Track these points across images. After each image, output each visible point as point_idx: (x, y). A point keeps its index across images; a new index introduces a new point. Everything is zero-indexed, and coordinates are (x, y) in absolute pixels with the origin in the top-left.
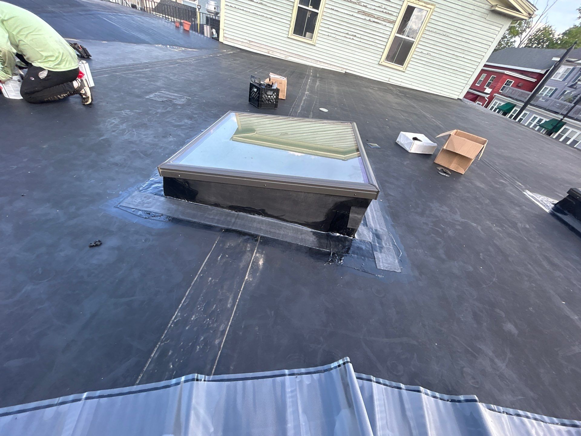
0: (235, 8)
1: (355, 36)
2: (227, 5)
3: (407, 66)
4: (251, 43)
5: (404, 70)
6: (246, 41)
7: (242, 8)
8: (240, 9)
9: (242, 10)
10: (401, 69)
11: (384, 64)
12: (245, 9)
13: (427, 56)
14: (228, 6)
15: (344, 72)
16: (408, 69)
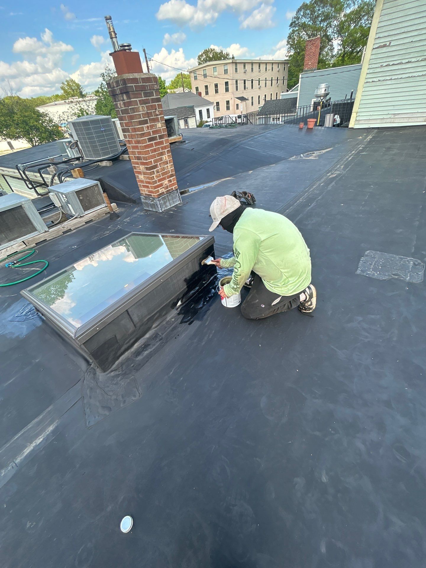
0: (379, 81)
2: (367, 82)
4: (396, 117)
6: (388, 116)
7: (388, 78)
8: (387, 80)
9: (389, 80)
12: (393, 77)
14: (369, 82)
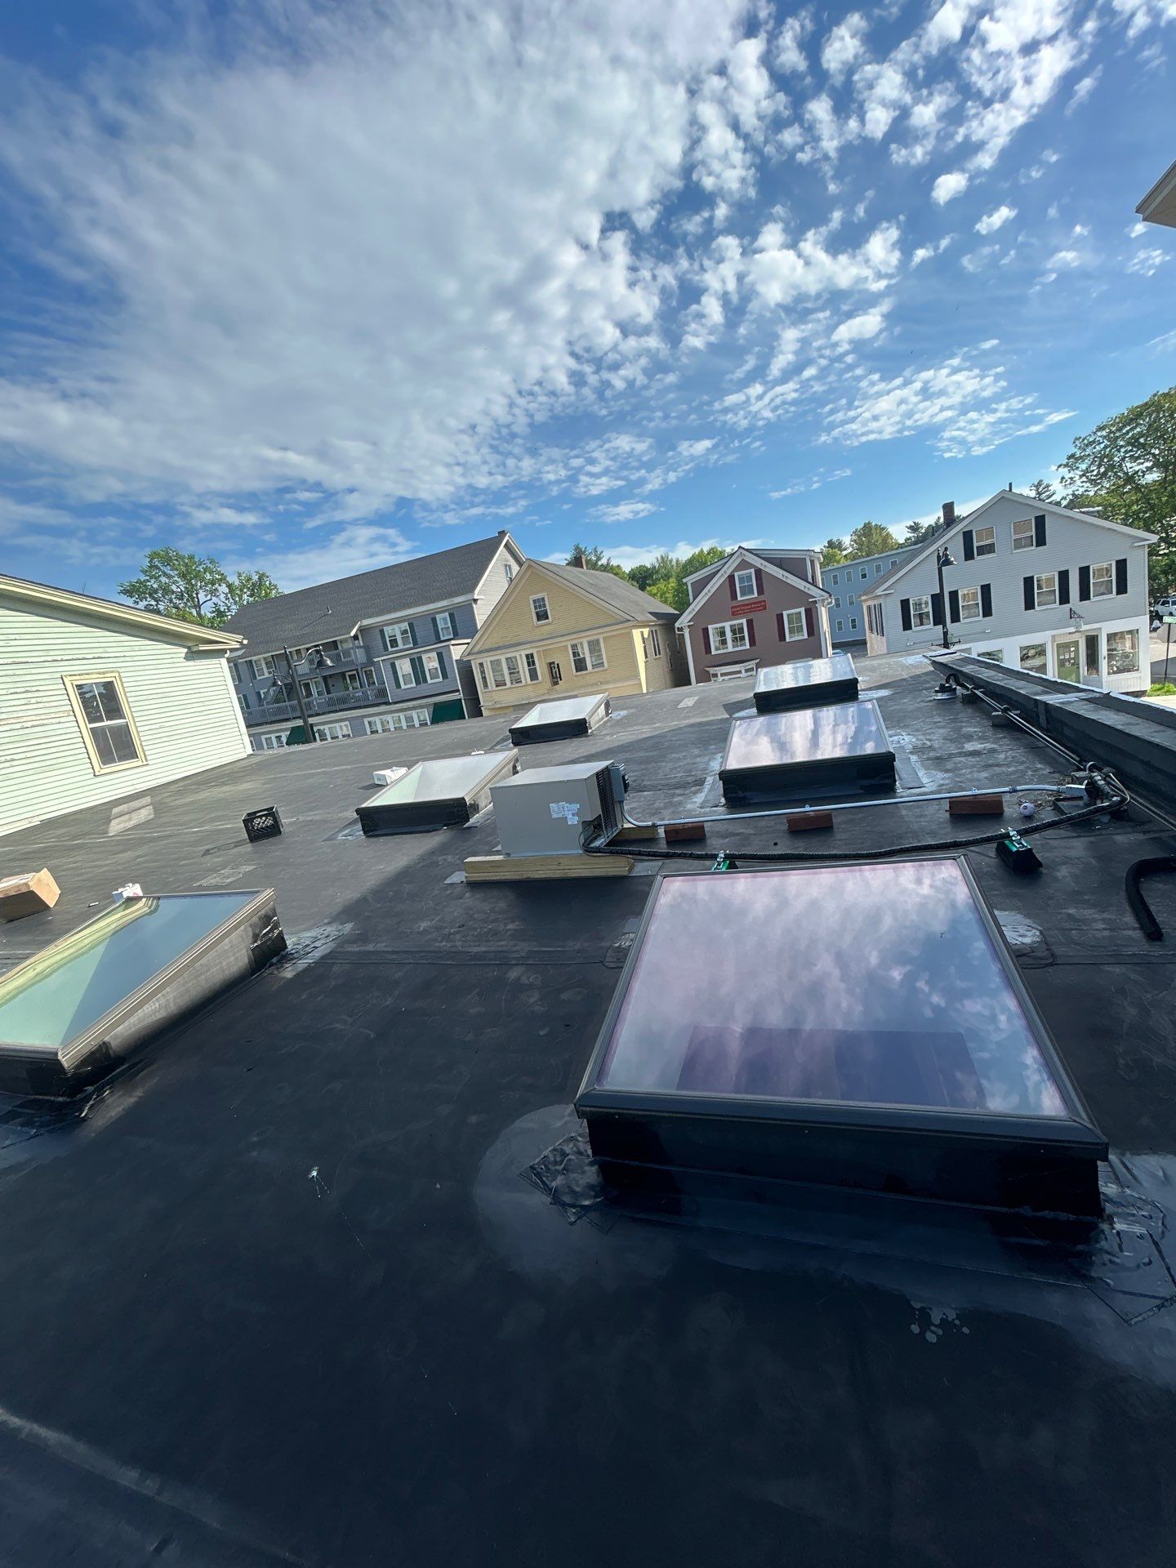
1: (13, 760)
3: (145, 756)
5: (145, 763)
10: (140, 763)
11: (103, 772)
13: (160, 730)
15: (39, 823)
16: (149, 758)
